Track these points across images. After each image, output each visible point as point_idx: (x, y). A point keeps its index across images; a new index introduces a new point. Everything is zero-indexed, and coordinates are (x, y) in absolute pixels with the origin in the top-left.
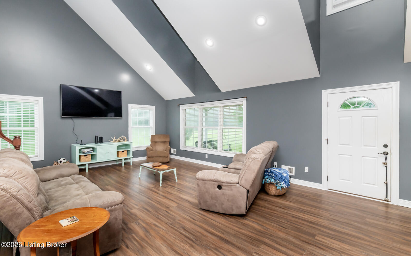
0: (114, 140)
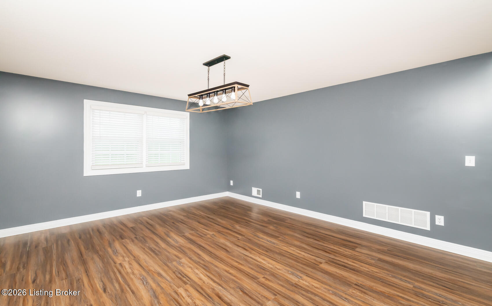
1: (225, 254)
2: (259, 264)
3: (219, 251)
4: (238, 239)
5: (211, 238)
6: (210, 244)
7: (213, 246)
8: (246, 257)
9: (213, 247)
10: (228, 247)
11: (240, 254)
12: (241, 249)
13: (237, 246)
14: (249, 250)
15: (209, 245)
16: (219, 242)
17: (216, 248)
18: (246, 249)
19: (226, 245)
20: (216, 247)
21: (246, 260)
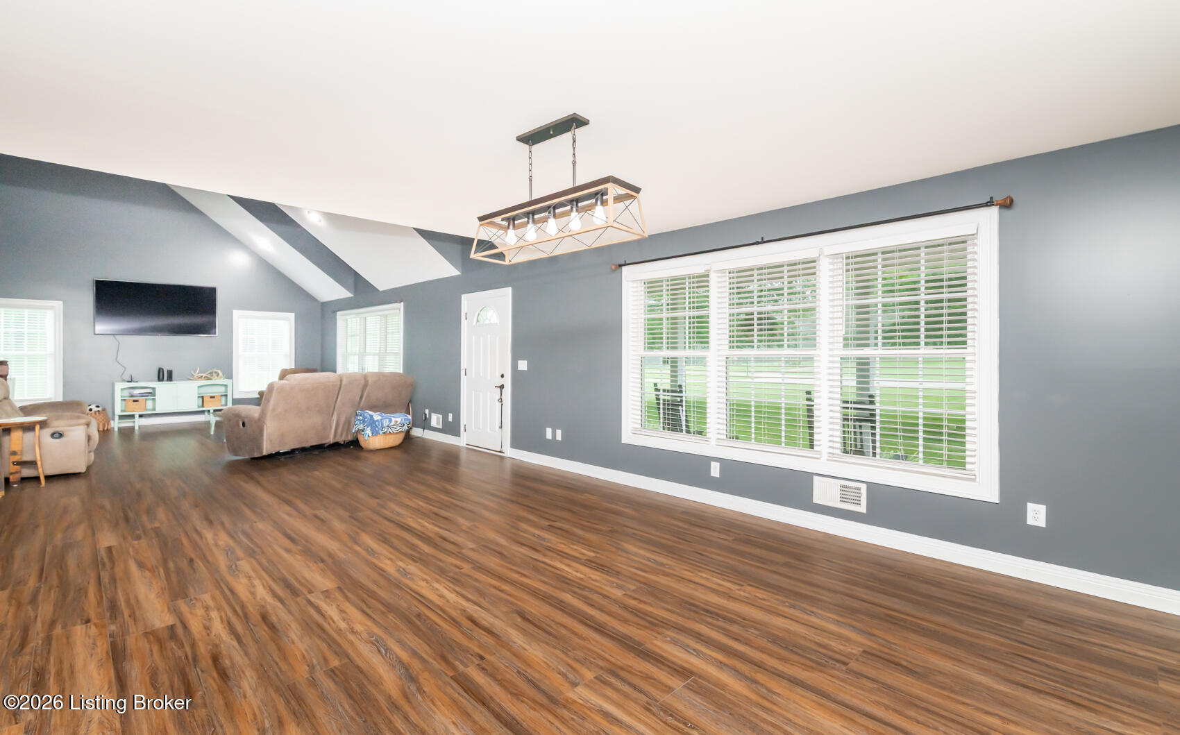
0: (196, 375)
1: (528, 608)
2: (457, 589)
3: (544, 615)
4: (482, 658)
5: (576, 665)
6: (572, 636)
7: (564, 632)
8: (481, 600)
9: (562, 625)
10: (517, 627)
11: (491, 608)
12: (484, 622)
13: (494, 630)
14: (465, 619)
15: (575, 634)
16: (548, 644)
17: (552, 624)
18: (469, 622)
19: (524, 635)
20: (551, 627)
21: (481, 593)
